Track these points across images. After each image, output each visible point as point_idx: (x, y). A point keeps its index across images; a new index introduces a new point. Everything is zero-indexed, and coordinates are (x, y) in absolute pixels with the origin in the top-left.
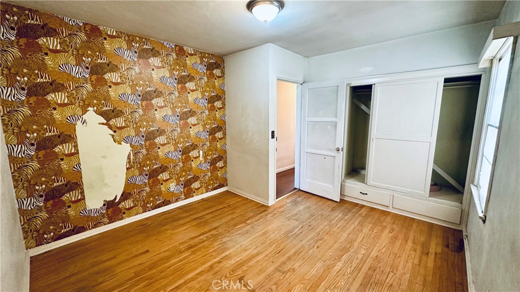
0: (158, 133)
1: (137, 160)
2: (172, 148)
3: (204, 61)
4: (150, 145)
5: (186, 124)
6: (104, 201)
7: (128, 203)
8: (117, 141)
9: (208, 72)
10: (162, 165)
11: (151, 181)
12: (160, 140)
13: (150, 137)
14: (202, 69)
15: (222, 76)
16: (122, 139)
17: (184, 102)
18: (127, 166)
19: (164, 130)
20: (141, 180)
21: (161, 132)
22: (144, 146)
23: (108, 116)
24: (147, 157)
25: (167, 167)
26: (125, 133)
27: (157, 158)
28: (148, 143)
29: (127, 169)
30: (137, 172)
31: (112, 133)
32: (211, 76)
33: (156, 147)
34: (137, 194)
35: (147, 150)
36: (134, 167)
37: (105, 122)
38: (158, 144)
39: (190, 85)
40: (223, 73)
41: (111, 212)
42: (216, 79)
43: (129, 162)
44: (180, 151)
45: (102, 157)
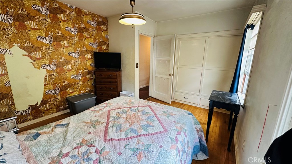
0: (65, 63)
1: (51, 80)
2: (75, 73)
3: (95, 20)
4: (60, 70)
5: (84, 58)
6: (29, 105)
7: (46, 107)
8: (37, 67)
9: (98, 27)
10: (69, 83)
11: (61, 93)
12: (67, 67)
13: (60, 65)
14: (93, 24)
15: (107, 30)
16: (40, 66)
17: (82, 44)
18: (44, 83)
19: (69, 61)
20: (55, 92)
21: (67, 63)
22: (56, 71)
23: (29, 50)
24: (58, 78)
25: (72, 84)
26: (42, 62)
27: (65, 79)
28: (58, 69)
29: (45, 85)
30: (51, 87)
31: (33, 62)
32: (99, 29)
33: (65, 72)
34: (52, 101)
35: (58, 74)
36: (49, 84)
37: (27, 54)
38: (66, 70)
39: (86, 34)
40: (107, 28)
41: (35, 112)
42: (102, 31)
43: (46, 81)
44: (81, 75)
45: (26, 77)
